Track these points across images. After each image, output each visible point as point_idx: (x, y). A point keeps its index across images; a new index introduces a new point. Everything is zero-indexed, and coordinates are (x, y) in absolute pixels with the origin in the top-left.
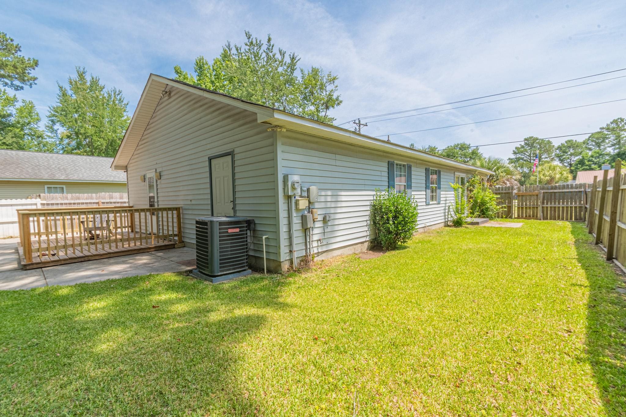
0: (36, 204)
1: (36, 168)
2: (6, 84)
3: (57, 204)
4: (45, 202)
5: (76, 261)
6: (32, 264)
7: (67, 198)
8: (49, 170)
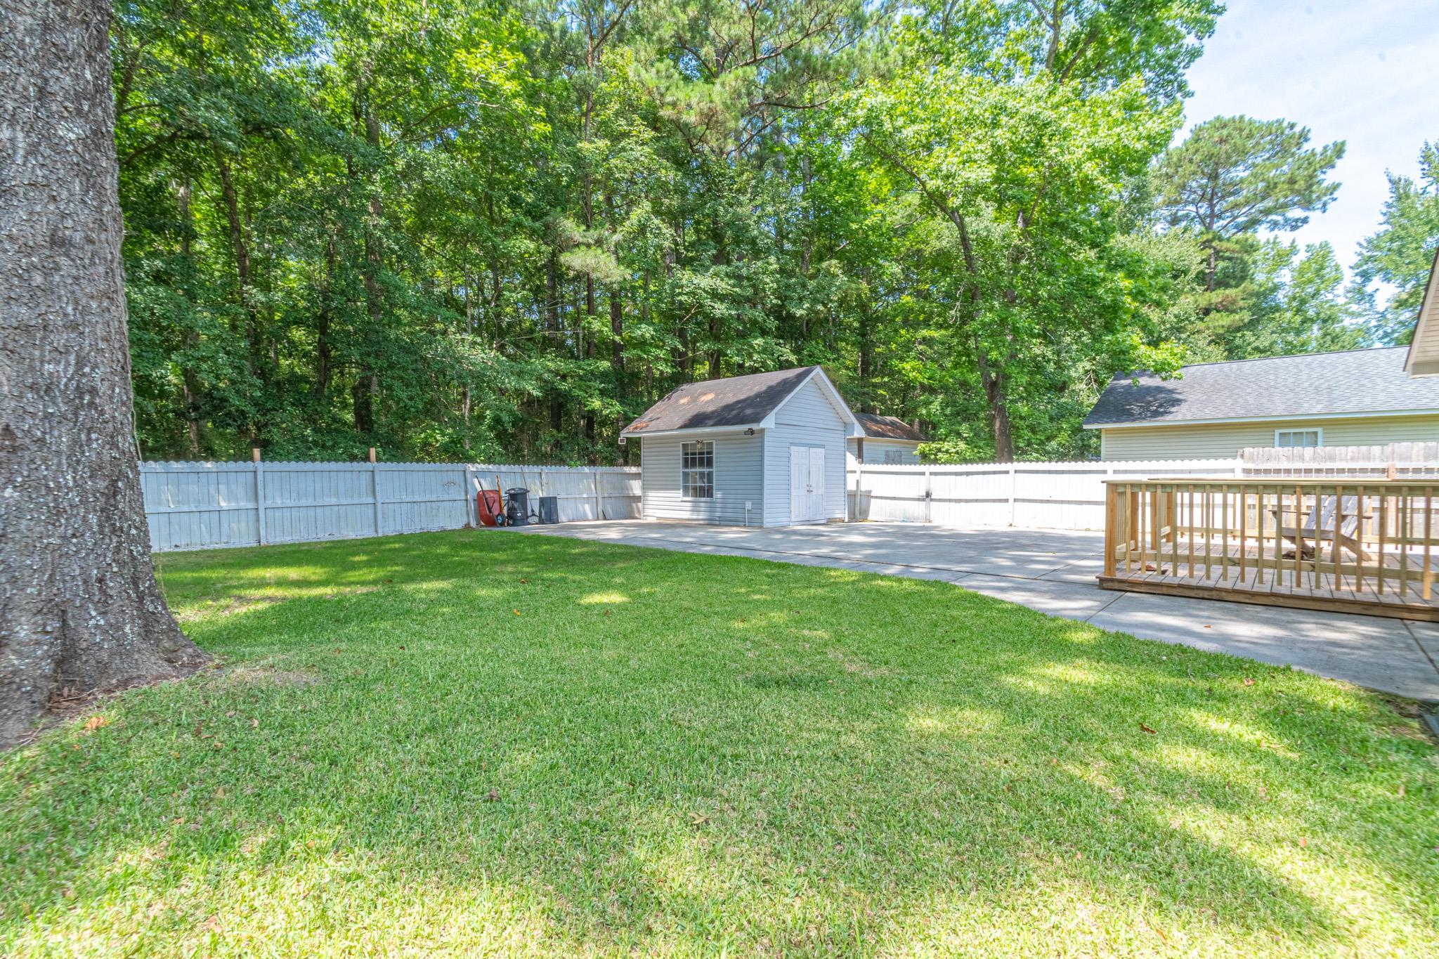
0: (1232, 471)
1: (1265, 393)
2: (1275, 224)
3: (1278, 471)
4: (1251, 466)
5: (1192, 593)
6: (1112, 580)
7: (1301, 458)
8: (1291, 395)
